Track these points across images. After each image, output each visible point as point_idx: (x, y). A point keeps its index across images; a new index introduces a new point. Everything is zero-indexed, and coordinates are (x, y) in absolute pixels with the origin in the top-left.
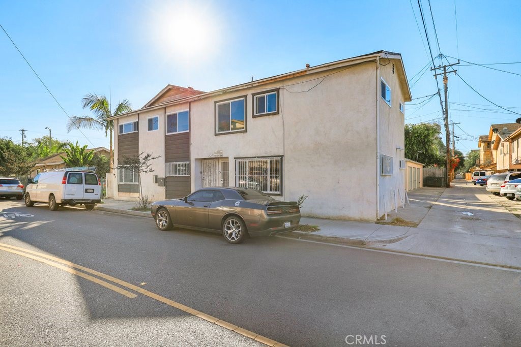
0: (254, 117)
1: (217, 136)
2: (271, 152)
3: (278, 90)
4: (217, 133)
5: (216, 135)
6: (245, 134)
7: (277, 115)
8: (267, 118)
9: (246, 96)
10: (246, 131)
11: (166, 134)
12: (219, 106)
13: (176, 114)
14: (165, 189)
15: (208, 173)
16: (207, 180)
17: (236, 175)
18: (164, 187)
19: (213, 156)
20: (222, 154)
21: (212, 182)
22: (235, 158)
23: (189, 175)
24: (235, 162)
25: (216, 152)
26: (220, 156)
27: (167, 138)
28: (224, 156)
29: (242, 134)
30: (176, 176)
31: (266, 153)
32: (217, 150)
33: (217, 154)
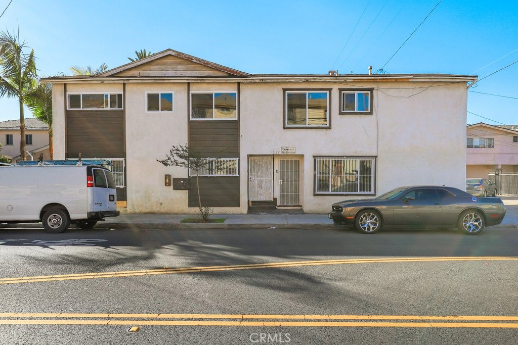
0: (340, 113)
1: (286, 130)
2: (362, 152)
3: (371, 90)
4: (286, 126)
5: (285, 128)
6: (329, 131)
7: (370, 115)
8: (358, 117)
9: (330, 90)
10: (329, 128)
11: (191, 119)
12: (289, 95)
13: (212, 95)
14: (187, 194)
15: (257, 173)
16: (255, 181)
17: (315, 175)
18: (187, 191)
19: (280, 153)
20: (294, 151)
21: (264, 184)
22: (314, 157)
23: (237, 175)
24: (315, 160)
25: (285, 148)
26: (291, 154)
27: (192, 124)
28: (296, 154)
29: (324, 131)
30: (211, 175)
31: (355, 153)
32: (286, 145)
33: (286, 151)
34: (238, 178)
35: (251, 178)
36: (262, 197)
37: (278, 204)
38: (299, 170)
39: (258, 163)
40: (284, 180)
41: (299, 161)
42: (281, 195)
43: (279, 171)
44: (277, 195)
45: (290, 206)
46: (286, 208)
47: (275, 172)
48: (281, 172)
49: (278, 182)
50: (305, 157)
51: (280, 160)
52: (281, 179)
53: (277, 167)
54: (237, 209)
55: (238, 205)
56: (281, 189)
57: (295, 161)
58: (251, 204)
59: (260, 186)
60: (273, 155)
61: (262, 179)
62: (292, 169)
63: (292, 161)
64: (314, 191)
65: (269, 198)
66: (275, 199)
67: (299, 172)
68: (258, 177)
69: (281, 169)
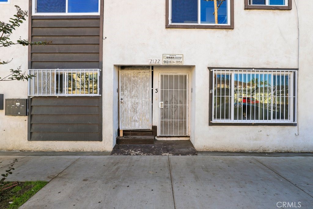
0: (246, 8)
1: (169, 29)
2: (276, 62)
4: (170, 24)
5: (168, 26)
6: (230, 31)
7: (287, 11)
10: (231, 28)
11: (34, 14)
14: (27, 122)
15: (130, 92)
16: (128, 103)
17: (211, 95)
18: (26, 118)
19: (161, 63)
20: (181, 60)
21: (140, 106)
22: (210, 68)
23: (98, 95)
24: (211, 73)
25: (169, 56)
26: (177, 64)
27: (34, 21)
28: (184, 64)
29: (224, 31)
30: (59, 95)
31: (268, 64)
32: (170, 52)
33: (169, 60)
34: (99, 99)
35: (122, 99)
36: (137, 124)
37: (159, 134)
38: (185, 88)
39: (133, 78)
40: (166, 102)
41: (186, 76)
42: (162, 122)
43: (159, 90)
44: (157, 121)
45: (173, 137)
46: (169, 139)
47: (154, 91)
48: (162, 91)
49: (158, 104)
50: (197, 69)
51: (162, 76)
52: (162, 100)
53: (157, 84)
54: (98, 143)
55: (100, 139)
56: (162, 114)
57: (181, 77)
58: (121, 134)
59: (135, 110)
60: (153, 67)
61: (137, 101)
62: (176, 88)
63: (176, 77)
64: (210, 119)
65: (147, 126)
66: (155, 128)
67: (185, 91)
68: (132, 97)
69: (162, 88)
